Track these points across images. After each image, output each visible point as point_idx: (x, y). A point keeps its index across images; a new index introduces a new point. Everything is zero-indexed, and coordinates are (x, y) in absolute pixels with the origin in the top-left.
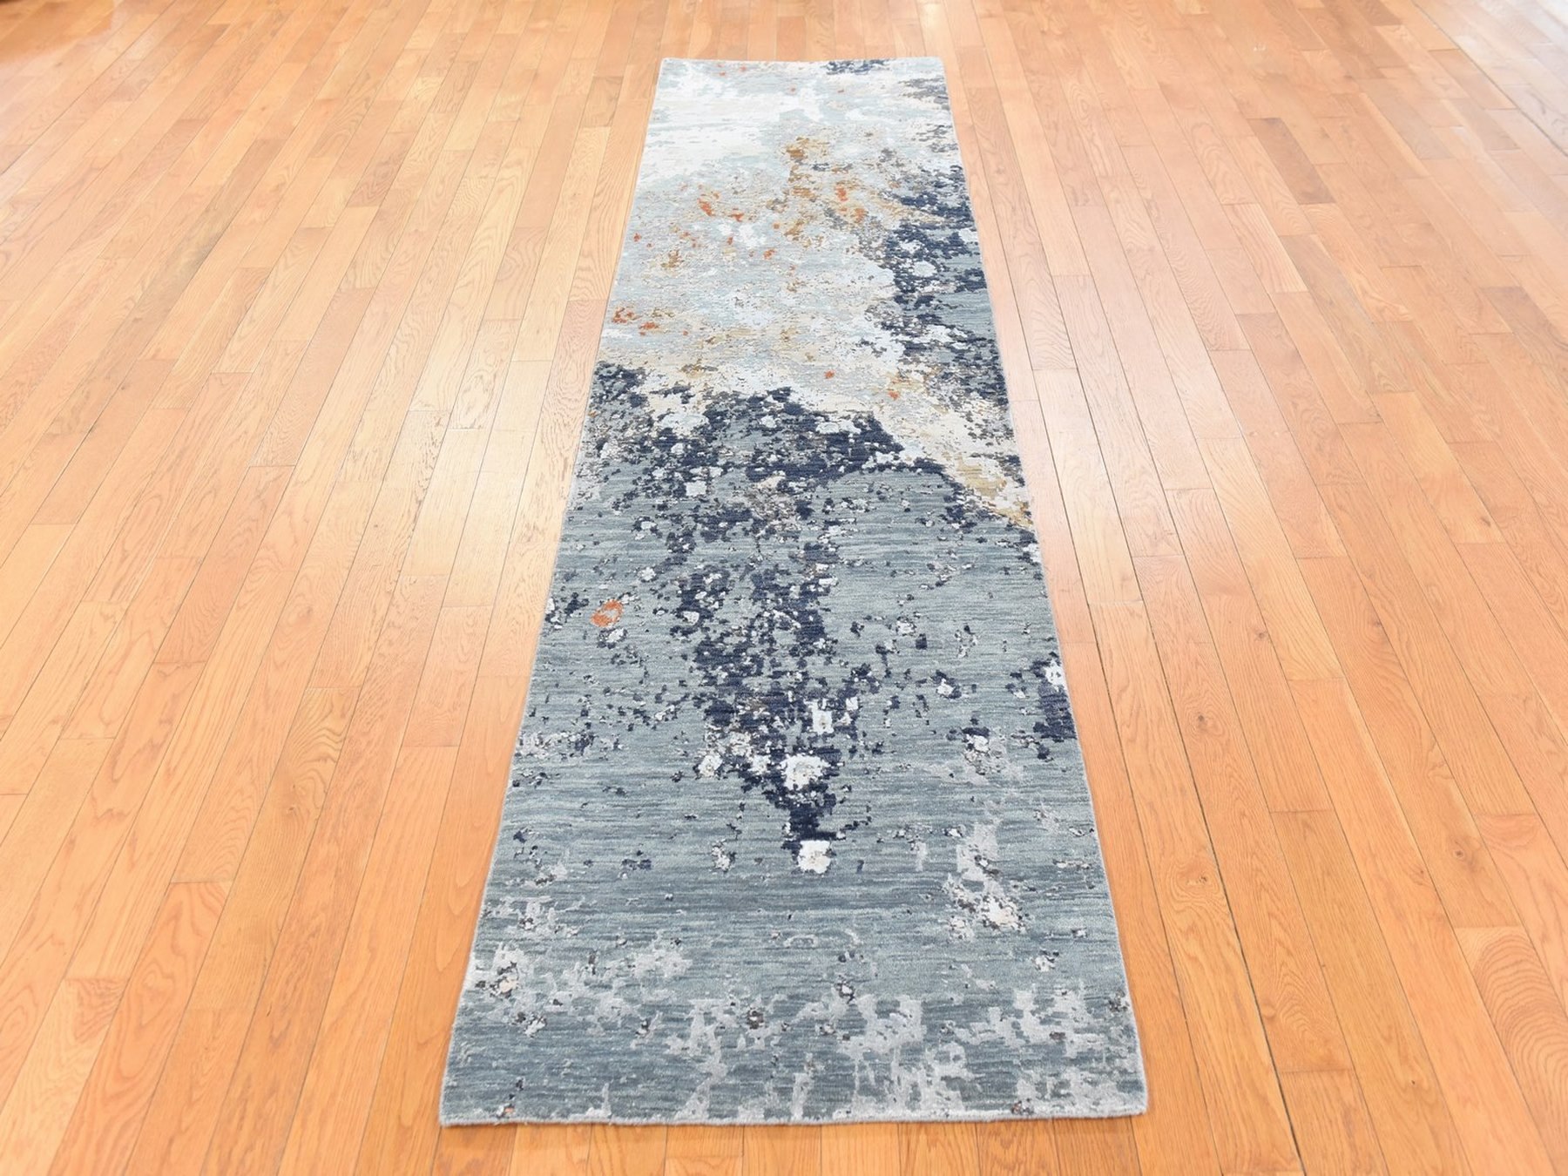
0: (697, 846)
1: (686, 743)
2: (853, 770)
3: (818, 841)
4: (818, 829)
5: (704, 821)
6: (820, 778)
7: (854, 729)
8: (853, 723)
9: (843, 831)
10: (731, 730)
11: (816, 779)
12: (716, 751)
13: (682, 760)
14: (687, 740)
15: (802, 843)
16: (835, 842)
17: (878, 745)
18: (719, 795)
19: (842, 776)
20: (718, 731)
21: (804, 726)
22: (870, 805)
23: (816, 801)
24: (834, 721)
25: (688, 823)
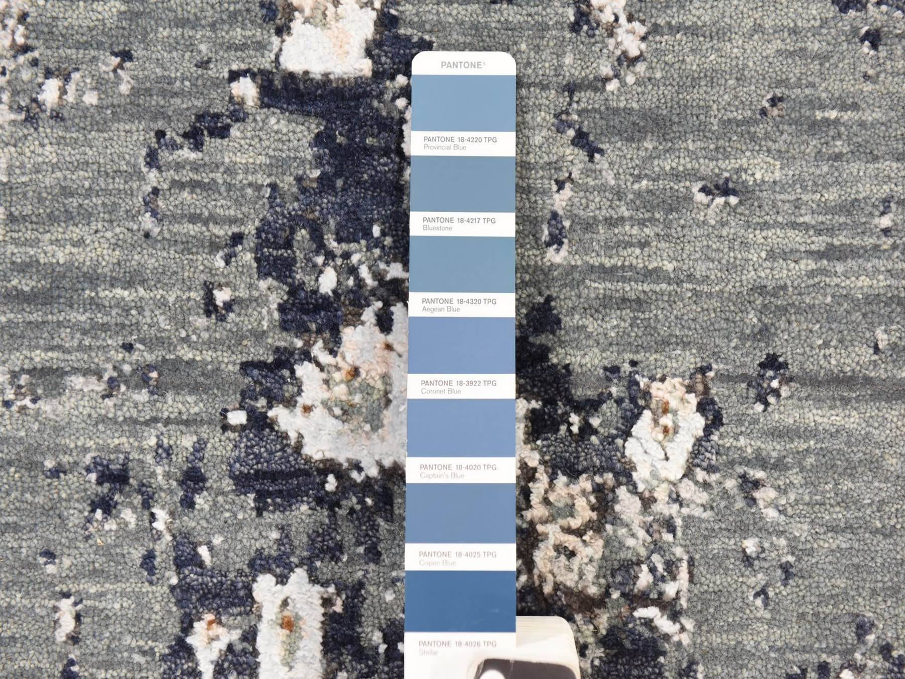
0: (693, 63)
1: (751, 545)
2: (195, 389)
3: (317, 70)
4: (315, 126)
5: (676, 176)
6: (306, 356)
7: (182, 593)
8: (187, 627)
9: (238, 114)
10: (601, 602)
11: (318, 350)
12: (647, 502)
13: (761, 461)
14: (747, 560)
15: (366, 67)
16: (266, 63)
17: (107, 506)
18: (633, 289)
19: (230, 363)
20: (643, 599)
21: (352, 615)
22: (147, 222)
23: (321, 247)
24: (250, 636)
25: (726, 167)
